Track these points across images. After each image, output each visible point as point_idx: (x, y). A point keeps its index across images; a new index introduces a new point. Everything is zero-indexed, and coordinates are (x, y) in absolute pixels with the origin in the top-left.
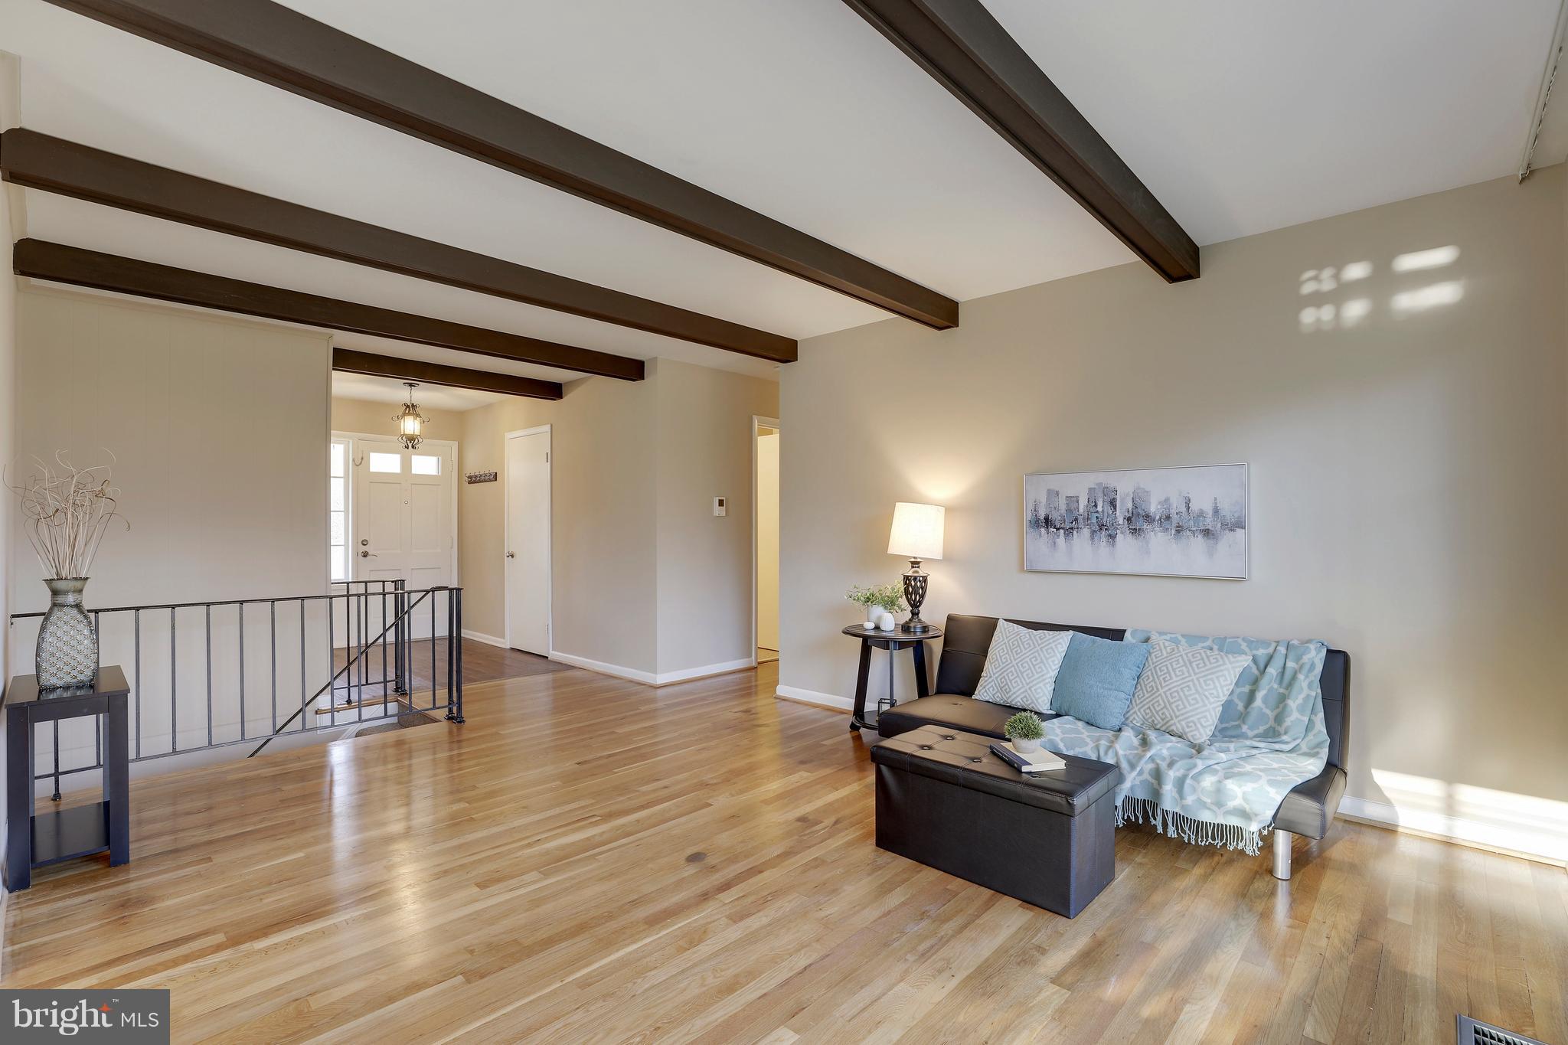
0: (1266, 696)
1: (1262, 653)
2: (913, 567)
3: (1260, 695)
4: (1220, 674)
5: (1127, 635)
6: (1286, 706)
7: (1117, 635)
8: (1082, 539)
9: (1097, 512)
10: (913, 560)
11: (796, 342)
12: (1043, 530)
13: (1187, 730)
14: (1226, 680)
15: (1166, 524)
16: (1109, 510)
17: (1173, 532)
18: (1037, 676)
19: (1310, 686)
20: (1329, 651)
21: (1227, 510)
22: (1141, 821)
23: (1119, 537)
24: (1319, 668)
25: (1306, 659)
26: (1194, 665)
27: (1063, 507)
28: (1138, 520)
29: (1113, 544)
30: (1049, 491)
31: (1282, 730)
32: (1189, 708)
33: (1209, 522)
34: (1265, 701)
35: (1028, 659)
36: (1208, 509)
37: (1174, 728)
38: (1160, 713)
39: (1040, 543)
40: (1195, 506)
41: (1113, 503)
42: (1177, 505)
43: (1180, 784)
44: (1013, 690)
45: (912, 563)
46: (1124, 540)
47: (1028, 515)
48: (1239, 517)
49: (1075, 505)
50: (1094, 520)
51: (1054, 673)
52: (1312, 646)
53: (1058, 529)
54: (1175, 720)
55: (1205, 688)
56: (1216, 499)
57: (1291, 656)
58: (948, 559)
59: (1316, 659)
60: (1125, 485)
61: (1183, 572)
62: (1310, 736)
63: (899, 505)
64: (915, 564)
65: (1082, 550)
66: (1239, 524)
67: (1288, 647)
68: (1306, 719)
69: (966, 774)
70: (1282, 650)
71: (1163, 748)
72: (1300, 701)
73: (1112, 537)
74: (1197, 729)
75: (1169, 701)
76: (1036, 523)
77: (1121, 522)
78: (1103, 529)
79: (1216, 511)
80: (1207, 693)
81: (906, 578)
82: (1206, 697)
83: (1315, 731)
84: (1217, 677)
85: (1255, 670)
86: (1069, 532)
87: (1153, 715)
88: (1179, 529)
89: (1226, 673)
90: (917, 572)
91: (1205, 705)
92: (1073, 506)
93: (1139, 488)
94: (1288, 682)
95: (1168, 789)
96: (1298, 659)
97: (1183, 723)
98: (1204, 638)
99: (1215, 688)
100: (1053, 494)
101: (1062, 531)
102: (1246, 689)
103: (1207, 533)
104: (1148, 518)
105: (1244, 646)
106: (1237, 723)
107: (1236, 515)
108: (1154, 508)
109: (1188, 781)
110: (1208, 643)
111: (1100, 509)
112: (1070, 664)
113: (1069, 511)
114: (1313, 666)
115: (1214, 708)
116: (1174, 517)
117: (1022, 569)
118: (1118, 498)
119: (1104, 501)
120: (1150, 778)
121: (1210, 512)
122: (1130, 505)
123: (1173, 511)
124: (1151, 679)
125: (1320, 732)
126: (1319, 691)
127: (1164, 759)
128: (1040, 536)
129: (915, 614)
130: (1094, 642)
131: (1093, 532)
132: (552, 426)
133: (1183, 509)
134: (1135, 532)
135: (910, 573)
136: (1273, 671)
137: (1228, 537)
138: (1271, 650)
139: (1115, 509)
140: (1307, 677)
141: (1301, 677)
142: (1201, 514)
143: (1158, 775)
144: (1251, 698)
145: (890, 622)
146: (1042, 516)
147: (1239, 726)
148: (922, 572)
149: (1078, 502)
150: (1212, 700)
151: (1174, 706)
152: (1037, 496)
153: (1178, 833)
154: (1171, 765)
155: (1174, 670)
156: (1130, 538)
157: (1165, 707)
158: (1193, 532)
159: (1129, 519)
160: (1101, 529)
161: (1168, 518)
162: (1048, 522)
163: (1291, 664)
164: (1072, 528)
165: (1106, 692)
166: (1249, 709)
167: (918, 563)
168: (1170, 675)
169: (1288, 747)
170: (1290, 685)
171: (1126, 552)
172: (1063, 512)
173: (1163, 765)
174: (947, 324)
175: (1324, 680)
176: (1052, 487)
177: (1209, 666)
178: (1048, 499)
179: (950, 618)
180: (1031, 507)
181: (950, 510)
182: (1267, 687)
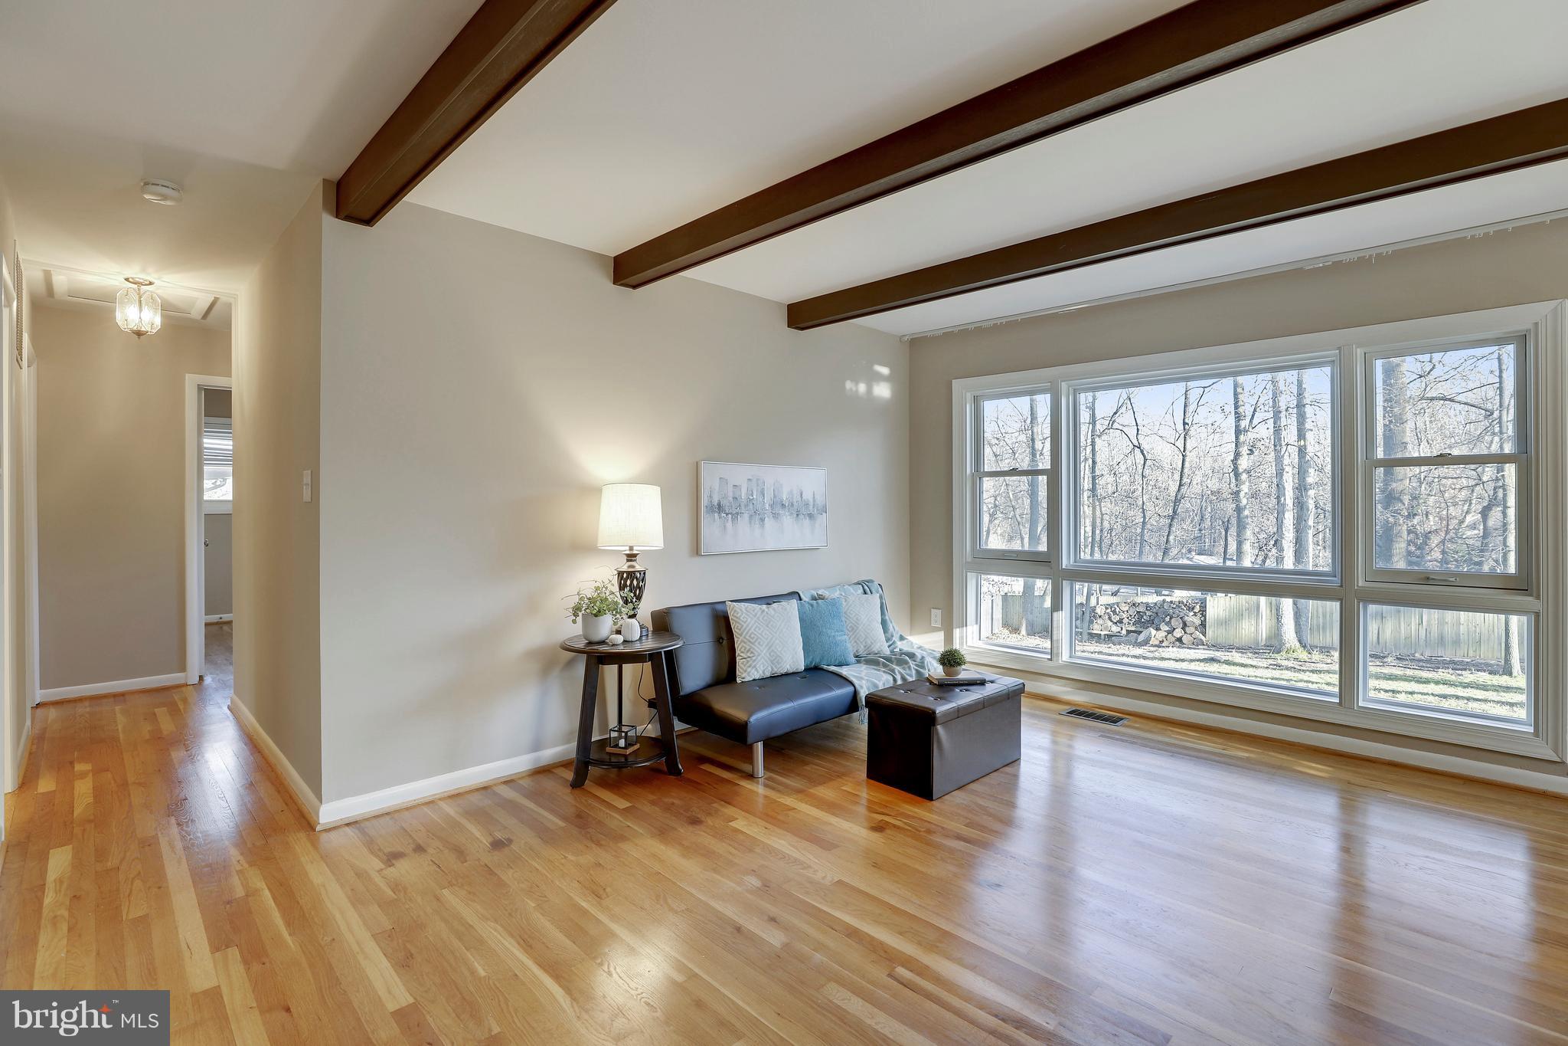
2: (628, 561)
9: (753, 500)
10: (628, 553)
15: (790, 510)
16: (761, 498)
17: (793, 515)
21: (819, 500)
27: (730, 494)
28: (777, 507)
30: (721, 480)
33: (811, 509)
36: (811, 498)
40: (805, 496)
41: (762, 492)
42: (797, 495)
45: (628, 555)
46: (769, 522)
47: (705, 501)
49: (739, 493)
50: (751, 507)
53: (727, 514)
56: (815, 491)
60: (770, 483)
64: (631, 557)
66: (824, 510)
73: (762, 520)
76: (712, 509)
77: (767, 509)
79: (815, 500)
81: (621, 575)
86: (735, 516)
88: (796, 514)
90: (633, 567)
92: (737, 494)
93: (777, 483)
100: (724, 484)
103: (811, 516)
104: (782, 505)
107: (823, 504)
108: (784, 497)
111: (754, 496)
113: (735, 498)
116: (795, 503)
118: (766, 488)
119: (757, 490)
121: (812, 500)
122: (772, 495)
123: (795, 500)
133: (800, 499)
135: (625, 568)
139: (763, 496)
142: (808, 502)
146: (716, 502)
148: (638, 566)
149: (740, 490)
152: (713, 484)
159: (772, 506)
161: (792, 505)
162: (720, 508)
167: (635, 555)
172: (731, 499)
176: (724, 478)
178: (722, 488)
180: (707, 493)
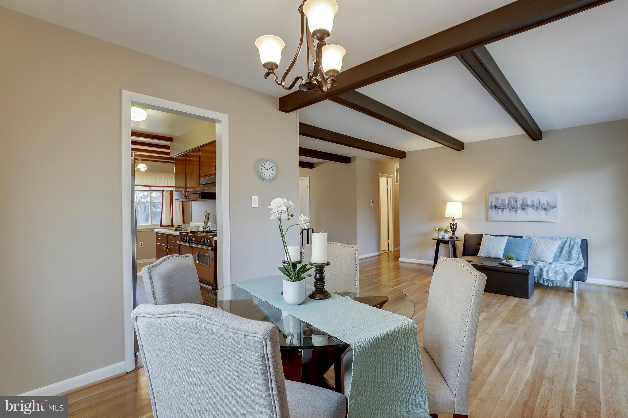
0: (566, 251)
1: (564, 240)
3: (564, 251)
4: (554, 245)
5: (523, 237)
6: (572, 253)
7: (521, 237)
8: (506, 212)
9: (511, 204)
10: (453, 218)
11: (405, 152)
12: (494, 209)
13: (546, 260)
14: (555, 247)
15: (533, 207)
16: (515, 203)
17: (535, 209)
18: (499, 249)
19: (578, 248)
20: (582, 239)
21: (551, 203)
22: (536, 282)
23: (518, 211)
24: (580, 243)
25: (576, 241)
26: (546, 243)
27: (500, 202)
28: (524, 206)
29: (517, 213)
30: (496, 198)
31: (570, 259)
32: (546, 254)
33: (546, 207)
34: (565, 252)
35: (496, 244)
36: (546, 203)
37: (541, 259)
38: (537, 256)
39: (493, 214)
40: (541, 202)
41: (516, 201)
42: (536, 202)
43: (547, 272)
44: (492, 253)
45: (452, 219)
47: (489, 205)
48: (555, 205)
49: (504, 202)
50: (511, 206)
51: (504, 248)
52: (578, 238)
53: (499, 209)
54: (542, 258)
55: (550, 249)
56: (548, 200)
57: (572, 240)
58: (463, 218)
59: (579, 241)
60: (520, 197)
61: (538, 220)
62: (579, 260)
63: (448, 202)
64: (453, 219)
65: (507, 215)
66: (555, 207)
67: (571, 238)
68: (577, 256)
69: (498, 268)
70: (569, 239)
71: (541, 264)
72: (575, 251)
74: (548, 259)
75: (540, 253)
76: (491, 207)
77: (519, 207)
78: (514, 209)
79: (548, 203)
80: (550, 250)
81: (451, 224)
82: (551, 251)
83: (580, 259)
84: (553, 246)
85: (562, 245)
86: (502, 210)
87: (535, 257)
88: (537, 209)
89: (555, 245)
90: (454, 222)
91: (550, 253)
92: (503, 202)
93: (524, 197)
94: (571, 248)
95: (544, 273)
96: (574, 241)
97: (544, 258)
98: (546, 237)
99: (553, 249)
100: (497, 199)
101: (500, 209)
102: (560, 250)
103: (545, 209)
104: (527, 205)
105: (558, 239)
106: (558, 258)
107: (554, 204)
108: (529, 203)
109: (550, 271)
110: (548, 238)
111: (512, 203)
112: (508, 244)
113: (502, 204)
114: (578, 243)
115: (553, 254)
116: (535, 205)
117: (487, 220)
118: (518, 200)
119: (513, 201)
120: (539, 271)
121: (546, 204)
122: (522, 202)
124: (533, 248)
125: (581, 259)
126: (580, 249)
127: (542, 266)
128: (493, 211)
129: (453, 234)
130: (515, 239)
131: (510, 210)
132: (309, 177)
133: (538, 203)
134: (523, 209)
135: (452, 222)
136: (567, 245)
137: (552, 210)
138: (566, 240)
139: (517, 202)
140: (577, 246)
141: (575, 246)
142: (544, 204)
143: (541, 270)
144: (561, 251)
145: (447, 237)
146: (493, 205)
147: (558, 259)
148: (455, 222)
149: (505, 201)
150: (552, 252)
151: (541, 254)
152: (492, 199)
153: (547, 284)
154: (544, 267)
155: (540, 245)
156: (522, 211)
157: (539, 254)
158: (541, 209)
159: (521, 206)
160: (513, 209)
161: (533, 205)
162: (495, 207)
163: (572, 243)
164: (503, 209)
165: (521, 252)
166: (561, 255)
167: (454, 219)
168: (539, 246)
169: (573, 263)
170: (572, 248)
171: (520, 215)
172: (500, 204)
173: (542, 267)
174: (460, 149)
175: (582, 246)
176: (497, 197)
177: (550, 244)
178: (496, 200)
179: (465, 235)
180: (490, 202)
181: (464, 204)
182: (566, 249)
